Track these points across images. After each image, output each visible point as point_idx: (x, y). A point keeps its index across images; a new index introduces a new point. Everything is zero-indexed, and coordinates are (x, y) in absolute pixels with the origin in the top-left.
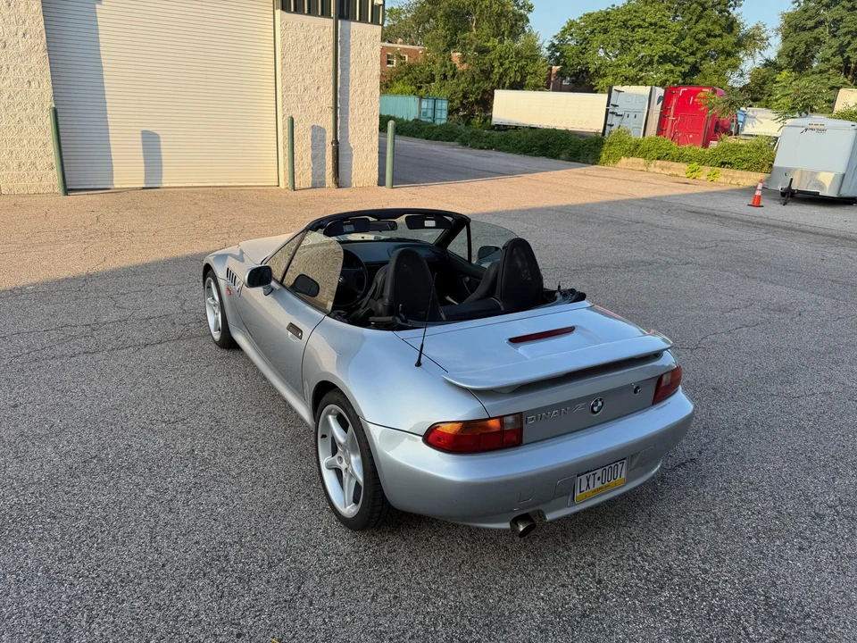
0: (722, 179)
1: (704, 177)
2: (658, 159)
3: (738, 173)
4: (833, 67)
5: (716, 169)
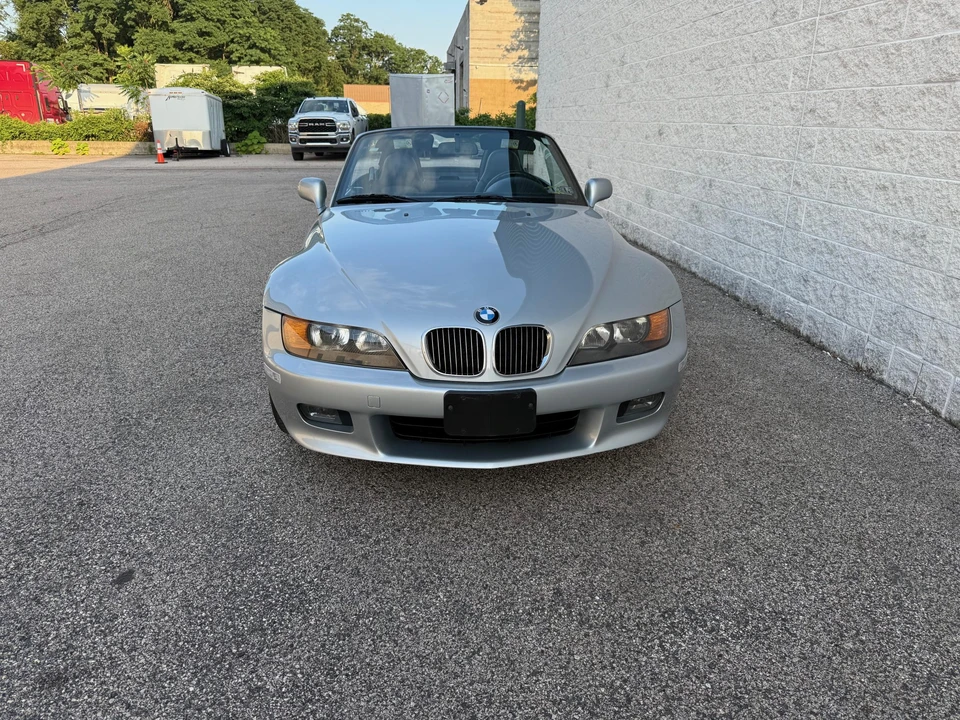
0: (93, 152)
1: (73, 152)
2: (14, 138)
3: (107, 144)
4: (87, 42)
5: (83, 143)
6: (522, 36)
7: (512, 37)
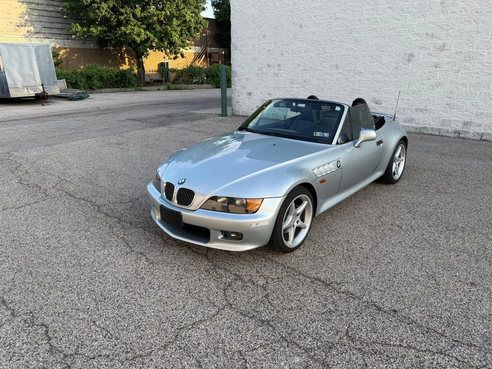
6: (26, 17)
7: (20, 17)
